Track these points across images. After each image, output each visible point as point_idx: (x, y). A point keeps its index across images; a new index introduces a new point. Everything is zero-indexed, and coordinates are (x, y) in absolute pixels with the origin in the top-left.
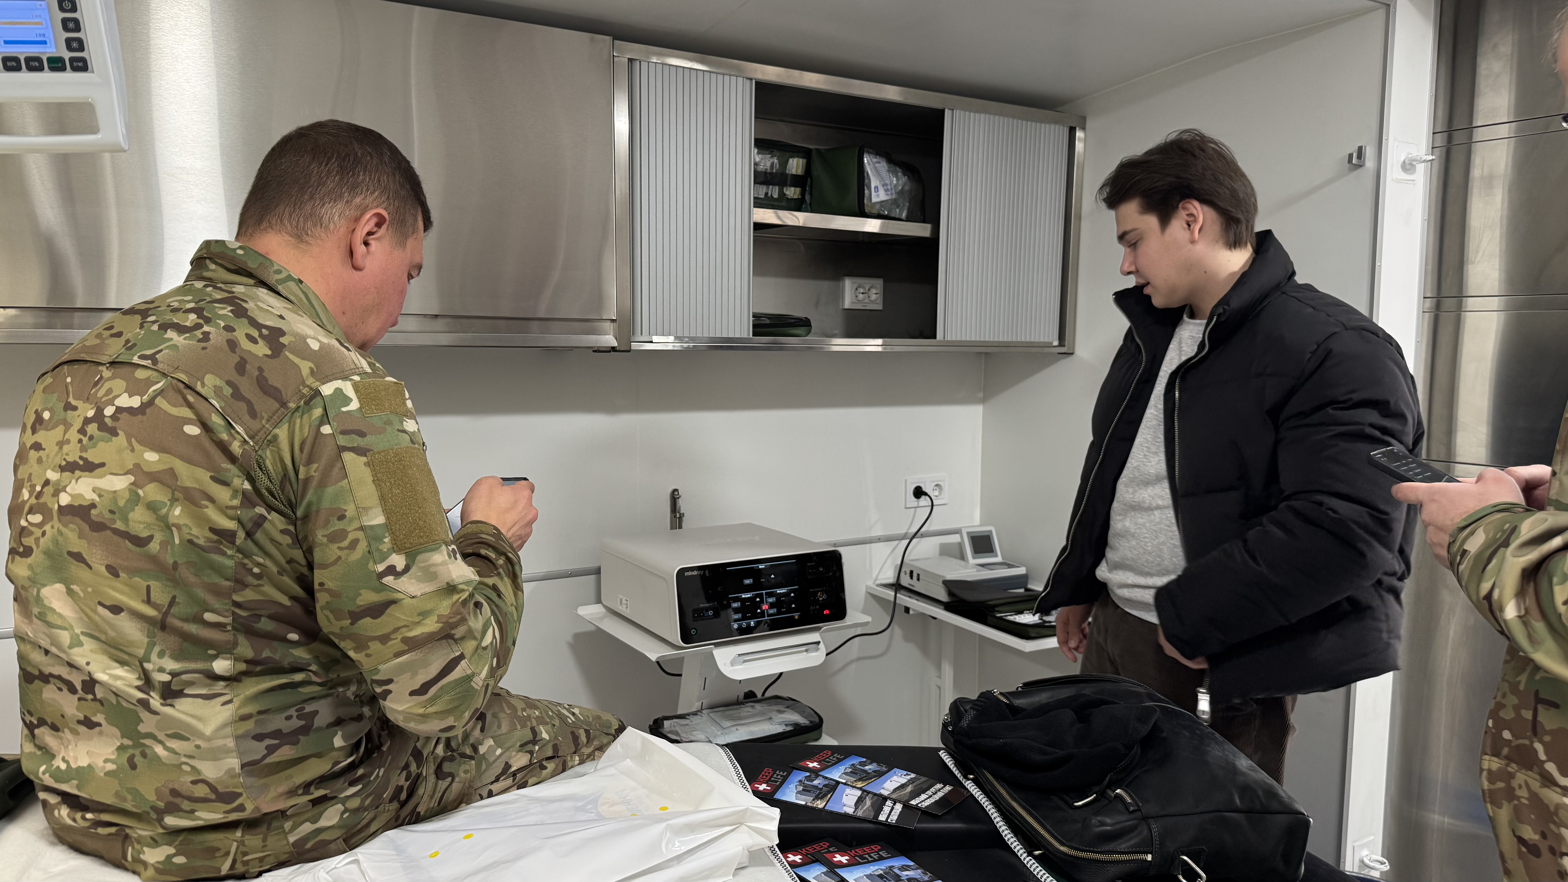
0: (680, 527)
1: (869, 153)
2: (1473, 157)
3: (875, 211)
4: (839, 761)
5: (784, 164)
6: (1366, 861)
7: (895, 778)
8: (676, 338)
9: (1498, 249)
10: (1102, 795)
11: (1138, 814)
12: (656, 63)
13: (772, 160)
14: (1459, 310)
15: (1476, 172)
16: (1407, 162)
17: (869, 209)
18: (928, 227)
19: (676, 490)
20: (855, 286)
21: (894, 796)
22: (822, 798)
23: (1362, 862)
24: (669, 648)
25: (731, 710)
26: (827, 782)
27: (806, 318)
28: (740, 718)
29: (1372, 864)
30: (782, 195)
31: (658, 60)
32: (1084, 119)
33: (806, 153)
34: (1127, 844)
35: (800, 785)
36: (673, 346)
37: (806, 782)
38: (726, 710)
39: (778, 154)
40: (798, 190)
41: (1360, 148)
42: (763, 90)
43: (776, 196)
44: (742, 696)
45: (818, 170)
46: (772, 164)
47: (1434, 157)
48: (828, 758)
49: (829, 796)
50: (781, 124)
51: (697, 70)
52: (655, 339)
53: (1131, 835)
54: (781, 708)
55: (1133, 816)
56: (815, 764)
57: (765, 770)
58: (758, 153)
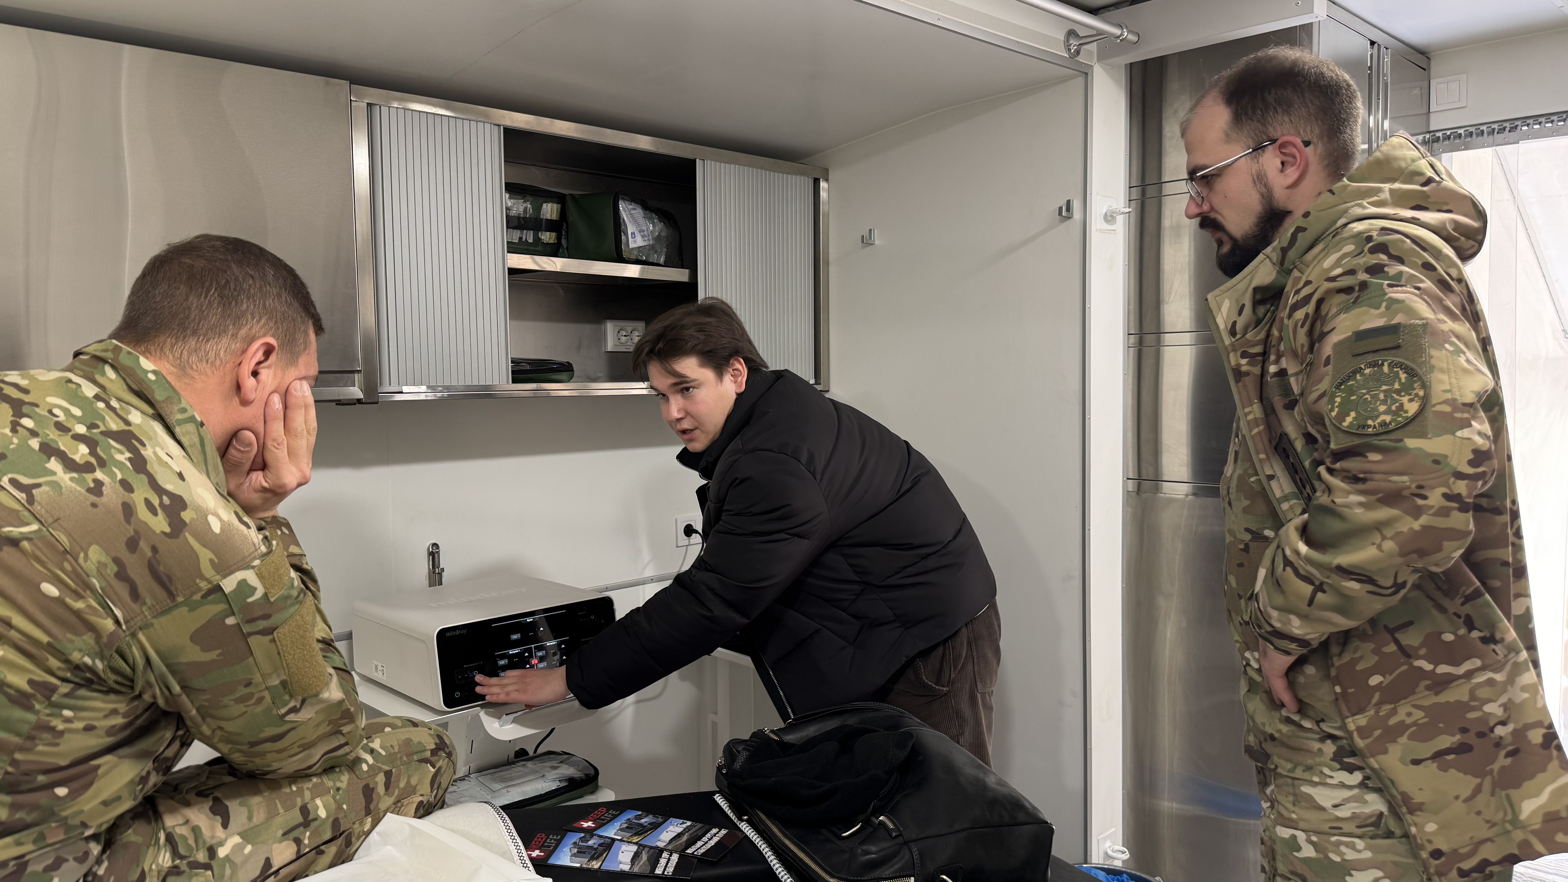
0: (441, 583)
1: (624, 199)
2: (1163, 209)
3: (633, 257)
4: (615, 817)
5: (538, 209)
6: (1110, 852)
7: (671, 828)
8: (429, 387)
9: (1188, 290)
10: (867, 823)
11: (900, 839)
12: (397, 108)
13: (524, 205)
14: (1158, 345)
15: (1167, 222)
16: (1108, 214)
17: (627, 254)
18: (686, 272)
19: (435, 544)
20: (618, 329)
21: (670, 847)
22: (597, 858)
23: (1106, 853)
24: (430, 713)
25: (501, 771)
26: (602, 841)
27: (568, 362)
28: (511, 779)
29: (1115, 855)
30: (537, 240)
31: (399, 105)
32: (826, 172)
33: (560, 199)
34: (891, 870)
35: (575, 847)
36: (426, 396)
37: (580, 844)
38: (495, 773)
39: (531, 199)
40: (554, 235)
41: (1068, 202)
42: (512, 136)
43: (530, 240)
44: (512, 755)
45: (573, 215)
46: (526, 209)
47: (1130, 210)
48: (603, 815)
49: (605, 855)
50: (534, 169)
51: (442, 115)
52: (405, 389)
53: (894, 861)
54: (554, 763)
55: (896, 841)
56: (590, 824)
57: (538, 836)
58: (510, 198)
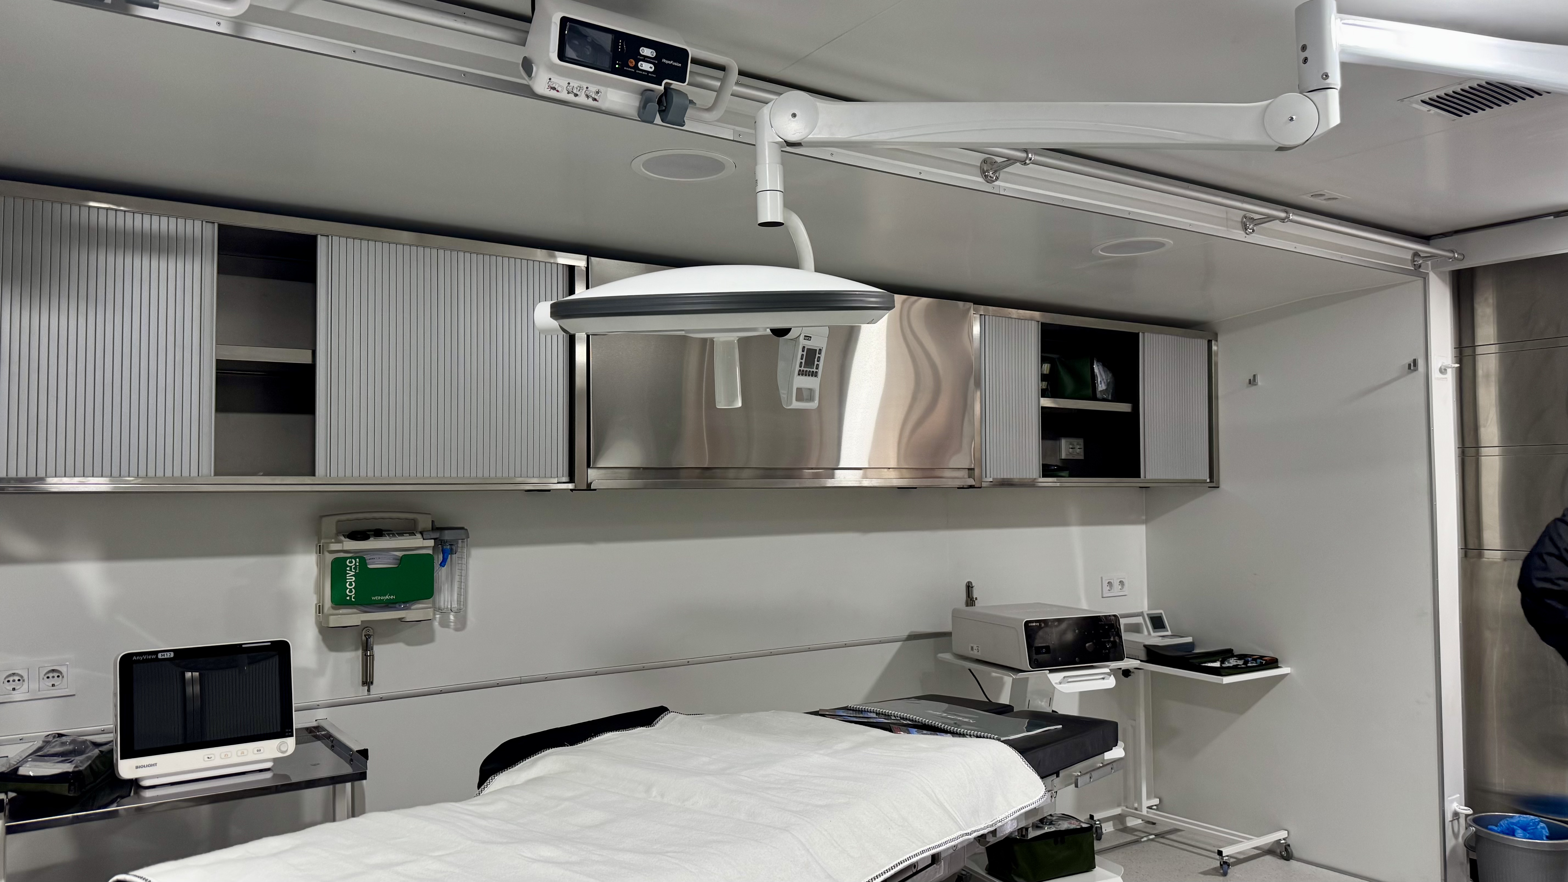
1: (1095, 360)
3: (1098, 397)
6: (1457, 809)
12: (992, 316)
15: (1480, 372)
16: (1443, 368)
17: (1094, 395)
18: (1131, 405)
19: (969, 582)
20: (1069, 443)
29: (1461, 811)
32: (1216, 335)
33: (1051, 361)
40: (1046, 383)
41: (1416, 360)
45: (1061, 371)
47: (1455, 365)
51: (1013, 318)
